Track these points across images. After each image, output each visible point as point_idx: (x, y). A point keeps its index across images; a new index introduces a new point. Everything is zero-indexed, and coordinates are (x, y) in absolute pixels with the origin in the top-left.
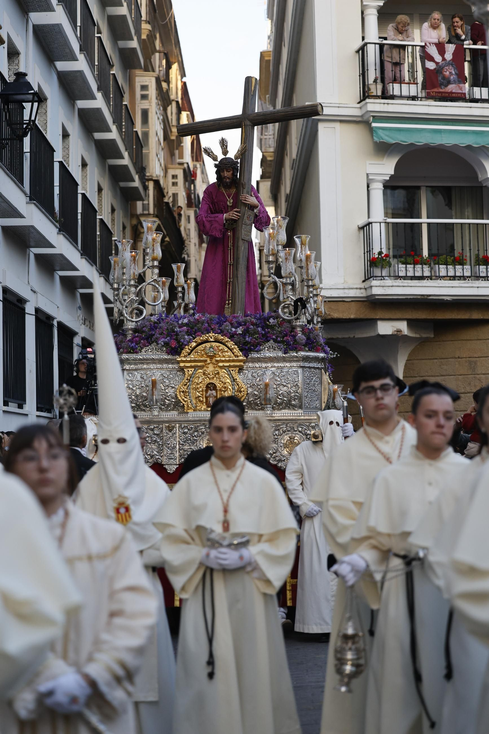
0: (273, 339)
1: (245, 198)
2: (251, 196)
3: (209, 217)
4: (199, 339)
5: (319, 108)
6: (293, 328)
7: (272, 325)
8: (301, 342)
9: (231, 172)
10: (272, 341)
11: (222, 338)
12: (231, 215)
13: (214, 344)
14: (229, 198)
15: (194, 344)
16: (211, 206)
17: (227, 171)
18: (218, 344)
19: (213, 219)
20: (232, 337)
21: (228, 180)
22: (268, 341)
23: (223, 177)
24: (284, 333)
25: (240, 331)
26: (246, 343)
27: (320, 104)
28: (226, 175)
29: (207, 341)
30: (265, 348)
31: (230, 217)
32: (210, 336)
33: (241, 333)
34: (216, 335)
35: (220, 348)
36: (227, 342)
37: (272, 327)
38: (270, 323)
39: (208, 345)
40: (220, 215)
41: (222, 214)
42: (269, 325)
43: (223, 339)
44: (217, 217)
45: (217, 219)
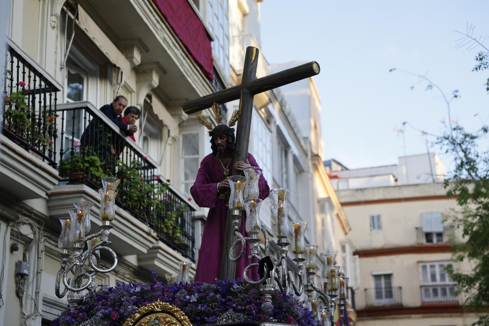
0: (234, 308)
1: (239, 164)
2: (246, 163)
3: (203, 187)
4: (143, 309)
5: (315, 67)
6: (261, 295)
7: (236, 292)
8: (266, 310)
9: (225, 139)
10: (231, 310)
11: (171, 306)
12: (224, 183)
13: (159, 315)
14: (225, 167)
15: (138, 315)
16: (208, 176)
17: (221, 138)
18: (164, 315)
19: (207, 189)
20: (184, 305)
21: (222, 148)
22: (227, 310)
23: (217, 144)
24: (247, 301)
25: (194, 299)
26: (200, 313)
27: (316, 62)
28: (220, 142)
29: (152, 312)
30: (223, 319)
31: (223, 185)
32: (156, 305)
33: (196, 301)
34: (164, 303)
35: (168, 319)
36: (176, 311)
37: (235, 294)
38: (234, 289)
39: (153, 316)
40: (214, 184)
41: (216, 183)
42: (233, 292)
43: (171, 309)
44: (211, 186)
45: (210, 188)
